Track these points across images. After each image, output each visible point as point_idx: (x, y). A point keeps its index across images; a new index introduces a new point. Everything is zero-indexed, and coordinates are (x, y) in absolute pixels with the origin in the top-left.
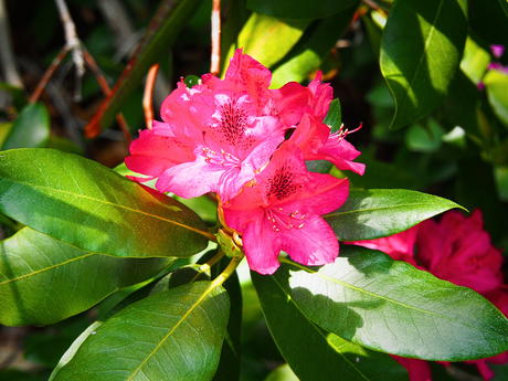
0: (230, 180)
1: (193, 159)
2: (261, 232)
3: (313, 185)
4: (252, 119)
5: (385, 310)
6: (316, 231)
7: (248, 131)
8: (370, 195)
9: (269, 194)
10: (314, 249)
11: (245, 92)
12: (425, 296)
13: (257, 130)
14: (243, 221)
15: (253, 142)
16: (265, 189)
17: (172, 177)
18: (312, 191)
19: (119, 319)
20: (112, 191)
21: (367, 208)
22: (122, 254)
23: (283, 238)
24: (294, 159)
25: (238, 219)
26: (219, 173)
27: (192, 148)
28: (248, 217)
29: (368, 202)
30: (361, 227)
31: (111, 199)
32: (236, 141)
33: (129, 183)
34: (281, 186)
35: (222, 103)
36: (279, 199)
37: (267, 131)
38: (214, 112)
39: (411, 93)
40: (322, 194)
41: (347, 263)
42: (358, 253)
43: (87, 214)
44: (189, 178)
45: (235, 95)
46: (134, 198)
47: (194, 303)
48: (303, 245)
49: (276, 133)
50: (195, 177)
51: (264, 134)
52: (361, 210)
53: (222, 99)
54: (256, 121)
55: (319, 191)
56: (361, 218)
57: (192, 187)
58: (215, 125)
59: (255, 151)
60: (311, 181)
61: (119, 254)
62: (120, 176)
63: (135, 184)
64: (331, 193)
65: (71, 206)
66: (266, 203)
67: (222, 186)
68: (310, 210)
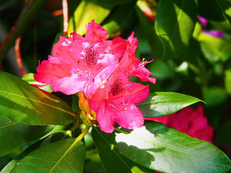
0: (89, 86)
1: (70, 75)
2: (105, 112)
3: (131, 89)
4: (101, 55)
5: (165, 152)
6: (132, 112)
7: (99, 61)
8: (156, 95)
9: (109, 93)
10: (132, 121)
11: (98, 42)
12: (186, 145)
13: (104, 61)
14: (97, 106)
15: (101, 66)
16: (108, 90)
17: (60, 84)
18: (130, 92)
19: (30, 157)
20: (26, 92)
21: (155, 101)
22: (33, 123)
23: (116, 115)
24: (123, 75)
25: (94, 105)
26: (84, 82)
27: (69, 70)
28: (99, 104)
29: (155, 98)
30: (152, 111)
31: (26, 95)
32: (92, 66)
33: (34, 88)
34: (116, 89)
35: (86, 47)
36: (114, 95)
37: (110, 61)
38: (81, 51)
39: (171, 44)
40: (135, 93)
41: (145, 129)
42: (150, 124)
43: (15, 103)
44: (69, 84)
45: (93, 43)
46: (37, 96)
47: (68, 149)
48: (126, 119)
49: (115, 62)
50: (72, 84)
51: (107, 63)
52: (152, 102)
53: (86, 45)
54: (103, 56)
55: (134, 92)
56: (152, 107)
57: (70, 89)
58: (82, 58)
59: (102, 71)
60: (131, 87)
61: (32, 123)
62: (29, 84)
63: (37, 88)
64: (140, 93)
65: (7, 99)
66: (107, 97)
67: (85, 89)
68: (129, 101)
